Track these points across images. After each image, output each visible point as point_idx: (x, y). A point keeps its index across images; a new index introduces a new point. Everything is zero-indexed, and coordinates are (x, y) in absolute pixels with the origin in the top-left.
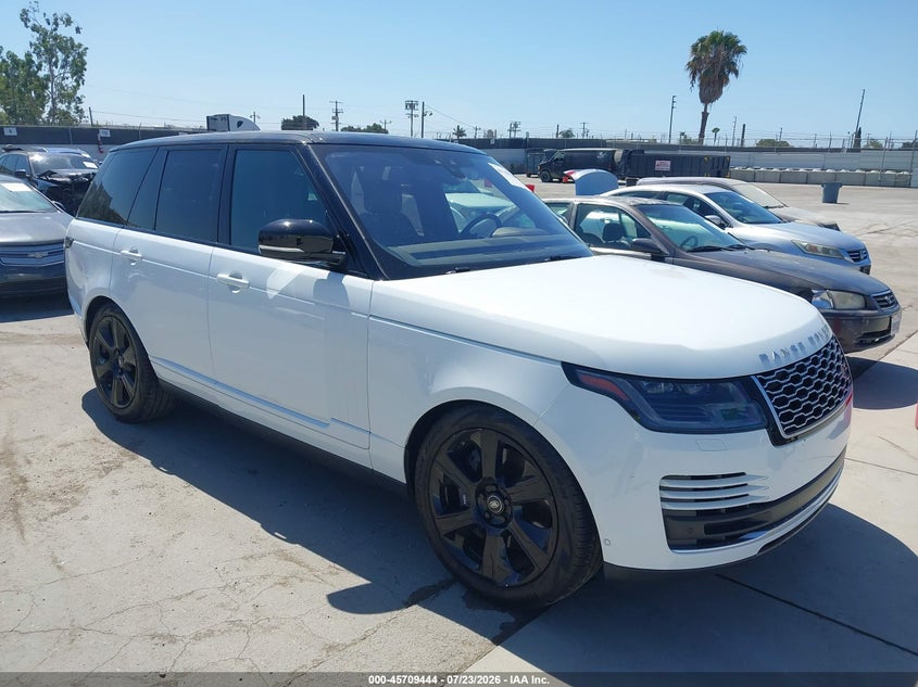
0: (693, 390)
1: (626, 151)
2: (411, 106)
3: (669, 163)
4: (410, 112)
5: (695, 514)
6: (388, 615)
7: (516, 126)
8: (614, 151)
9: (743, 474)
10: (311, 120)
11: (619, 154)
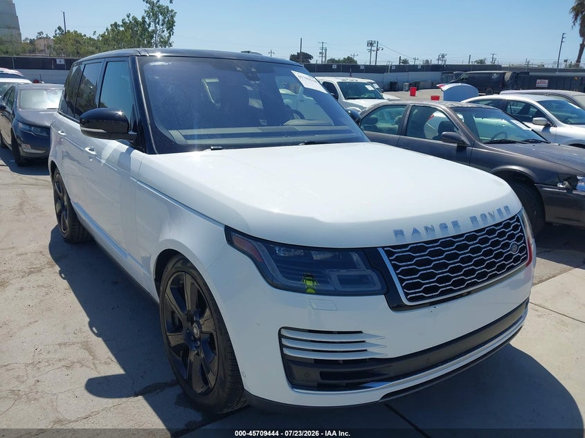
0: (317, 257)
1: (514, 73)
2: (371, 44)
3: (547, 81)
4: (370, 48)
5: (313, 362)
6: (117, 401)
7: (443, 56)
8: (505, 73)
9: (361, 332)
10: (308, 55)
11: (508, 75)
